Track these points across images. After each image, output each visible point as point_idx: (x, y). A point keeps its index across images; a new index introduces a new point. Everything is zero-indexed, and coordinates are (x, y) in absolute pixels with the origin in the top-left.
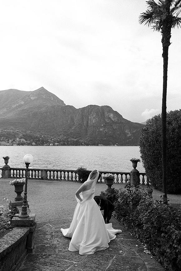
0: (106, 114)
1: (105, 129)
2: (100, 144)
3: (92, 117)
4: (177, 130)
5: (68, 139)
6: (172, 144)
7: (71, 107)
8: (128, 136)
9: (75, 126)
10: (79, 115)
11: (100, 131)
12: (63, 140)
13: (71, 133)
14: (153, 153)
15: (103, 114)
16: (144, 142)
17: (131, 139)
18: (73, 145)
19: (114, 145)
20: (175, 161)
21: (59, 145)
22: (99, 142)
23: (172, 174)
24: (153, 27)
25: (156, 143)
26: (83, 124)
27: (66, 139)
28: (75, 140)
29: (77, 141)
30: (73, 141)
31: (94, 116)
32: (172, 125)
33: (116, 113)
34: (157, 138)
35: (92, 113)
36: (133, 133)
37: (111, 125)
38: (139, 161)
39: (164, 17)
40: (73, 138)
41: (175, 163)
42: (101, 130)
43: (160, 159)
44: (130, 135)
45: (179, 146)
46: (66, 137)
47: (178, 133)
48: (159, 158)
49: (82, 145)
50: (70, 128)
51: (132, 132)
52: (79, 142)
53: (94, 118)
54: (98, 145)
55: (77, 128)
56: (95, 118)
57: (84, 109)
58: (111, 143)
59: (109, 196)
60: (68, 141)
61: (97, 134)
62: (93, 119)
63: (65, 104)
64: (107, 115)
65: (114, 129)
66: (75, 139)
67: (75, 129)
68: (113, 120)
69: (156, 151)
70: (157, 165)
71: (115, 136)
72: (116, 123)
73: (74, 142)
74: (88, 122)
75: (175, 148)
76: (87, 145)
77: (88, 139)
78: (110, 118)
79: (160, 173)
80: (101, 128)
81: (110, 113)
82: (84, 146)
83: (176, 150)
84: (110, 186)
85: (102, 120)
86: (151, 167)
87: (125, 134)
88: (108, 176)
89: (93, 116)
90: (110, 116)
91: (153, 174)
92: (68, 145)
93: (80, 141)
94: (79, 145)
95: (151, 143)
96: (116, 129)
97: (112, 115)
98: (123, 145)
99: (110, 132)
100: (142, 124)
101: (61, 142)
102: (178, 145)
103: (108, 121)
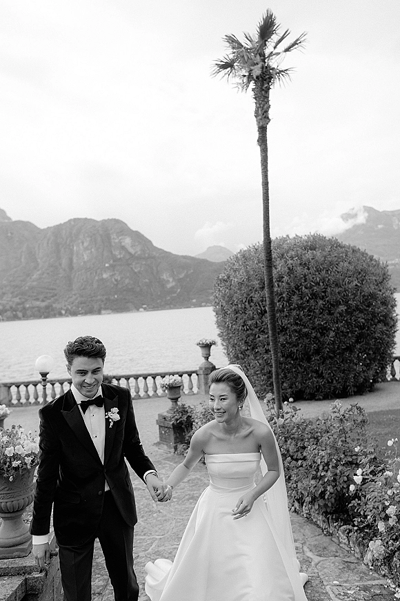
0: (115, 239)
1: (113, 275)
2: (106, 309)
3: (81, 248)
4: (286, 278)
5: (23, 303)
6: (279, 305)
7: (27, 225)
8: (169, 286)
9: (40, 272)
10: (48, 243)
11: (103, 279)
12: (11, 308)
13: (32, 288)
14: (243, 326)
15: (106, 238)
16: (224, 304)
17: (175, 292)
18: (40, 317)
19: (138, 310)
20: (286, 339)
21: (3, 320)
22: (103, 306)
23: (282, 364)
24: (236, 85)
25: (248, 306)
26: (60, 265)
27: (18, 304)
28: (43, 304)
29: (47, 307)
30: (38, 307)
31: (86, 244)
32: (276, 269)
33: (138, 237)
34: (249, 295)
35: (81, 237)
36: (180, 280)
37: (128, 265)
38: (214, 343)
39: (257, 71)
40: (37, 299)
41: (287, 342)
42: (105, 276)
43: (259, 337)
44: (174, 284)
45: (291, 309)
46: (20, 299)
47: (288, 283)
48: (256, 335)
49: (61, 315)
50: (28, 275)
51: (176, 278)
52: (53, 310)
53: (86, 249)
54: (99, 313)
55: (45, 275)
56: (88, 249)
57: (58, 228)
58: (130, 305)
59: (177, 420)
60: (24, 308)
61: (95, 286)
62: (84, 253)
63: (10, 219)
64: (117, 241)
65: (135, 273)
66: (43, 301)
67: (40, 278)
68: (132, 251)
69: (249, 323)
70: (253, 349)
71: (138, 289)
72: (139, 258)
73: (39, 311)
74: (71, 260)
75: (286, 313)
76: (74, 314)
77: (77, 299)
78: (123, 248)
79: (260, 365)
80: (105, 271)
81: (122, 235)
82: (67, 316)
83: (286, 316)
84: (175, 400)
85: (106, 254)
86: (242, 353)
87: (162, 284)
88: (171, 382)
89: (83, 243)
90: (123, 244)
91: (246, 367)
92: (25, 317)
93: (54, 305)
94: (54, 316)
95: (240, 306)
96: (139, 272)
97: (127, 241)
98: (158, 307)
99: (127, 281)
100: (197, 257)
101: (6, 311)
102: (289, 306)
103: (120, 253)
